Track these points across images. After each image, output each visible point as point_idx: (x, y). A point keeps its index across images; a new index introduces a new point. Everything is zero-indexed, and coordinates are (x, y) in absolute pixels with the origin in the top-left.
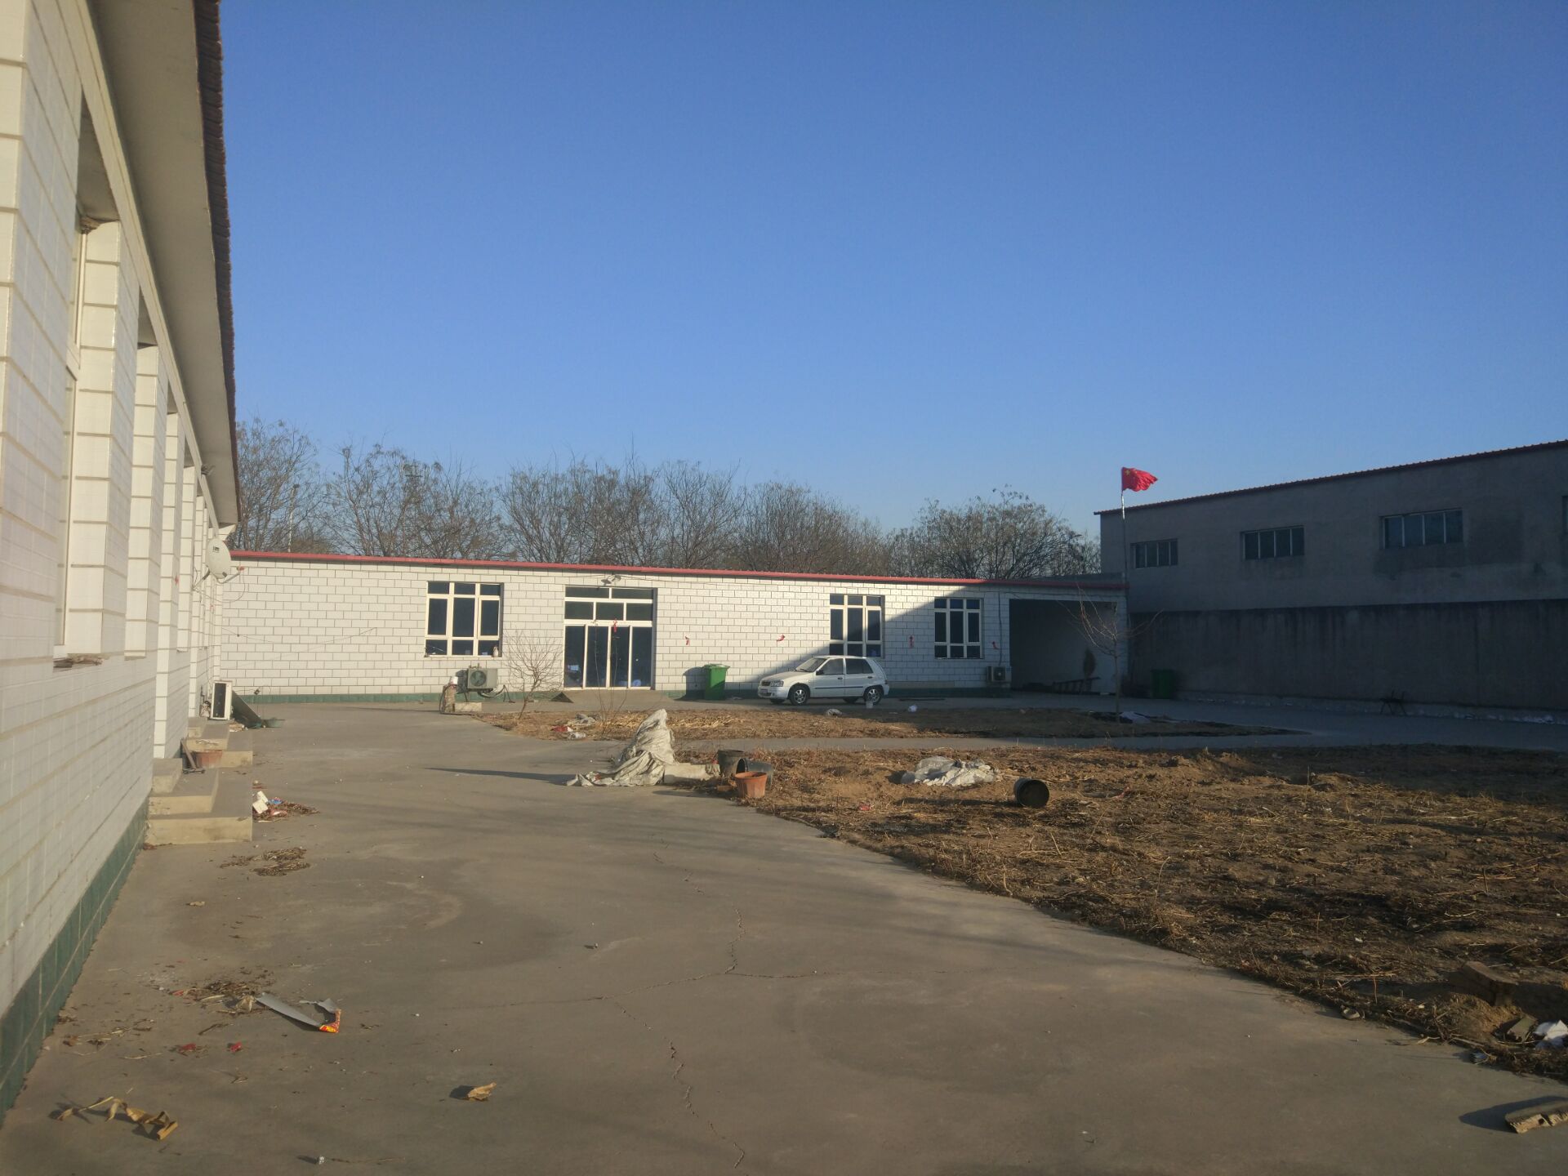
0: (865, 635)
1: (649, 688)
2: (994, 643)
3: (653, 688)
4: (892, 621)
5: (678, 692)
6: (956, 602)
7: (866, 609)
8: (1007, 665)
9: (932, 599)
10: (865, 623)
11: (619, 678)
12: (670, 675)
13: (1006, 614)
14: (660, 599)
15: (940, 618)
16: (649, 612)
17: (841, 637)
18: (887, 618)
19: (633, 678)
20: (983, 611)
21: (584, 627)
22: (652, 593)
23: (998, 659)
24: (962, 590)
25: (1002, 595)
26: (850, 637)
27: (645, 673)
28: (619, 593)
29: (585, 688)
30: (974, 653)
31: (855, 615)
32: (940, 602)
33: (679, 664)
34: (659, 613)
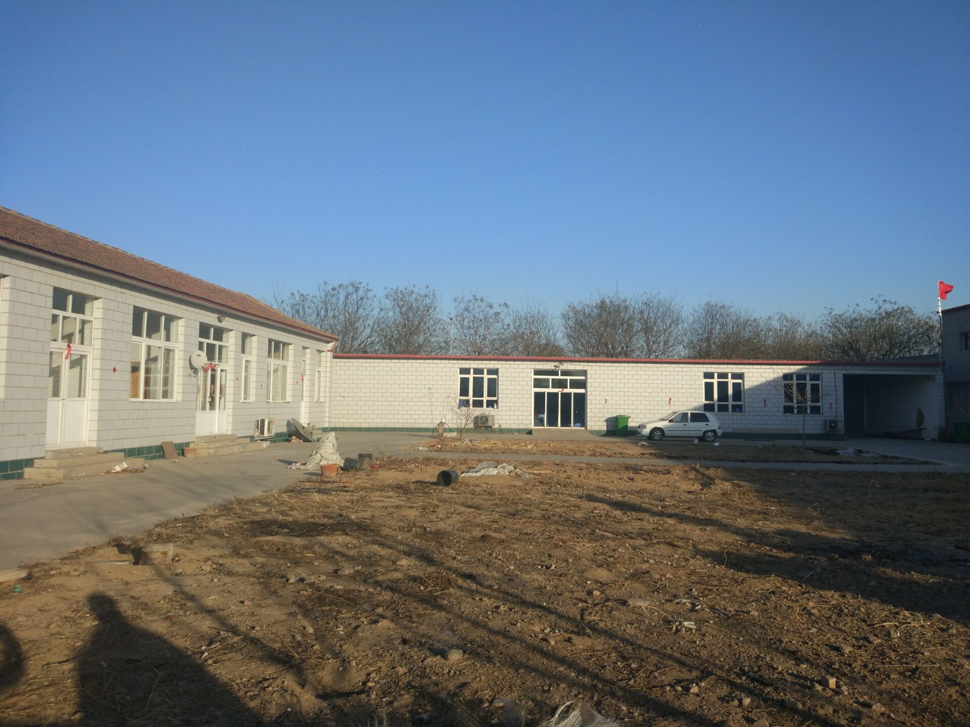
0: (730, 399)
1: (584, 428)
2: (831, 404)
3: (586, 429)
4: (750, 389)
5: (602, 431)
6: (800, 376)
7: (731, 381)
8: (841, 417)
9: (782, 375)
10: (730, 391)
11: (566, 422)
12: (596, 420)
13: (840, 384)
14: (589, 376)
15: (788, 387)
16: (583, 384)
17: (712, 399)
18: (746, 387)
19: (575, 423)
20: (822, 382)
21: (544, 393)
22: (584, 373)
23: (834, 414)
24: (804, 369)
25: (837, 372)
26: (719, 400)
27: (581, 418)
28: (565, 373)
29: (546, 427)
30: (816, 410)
31: (723, 386)
32: (786, 377)
33: (601, 415)
34: (589, 385)
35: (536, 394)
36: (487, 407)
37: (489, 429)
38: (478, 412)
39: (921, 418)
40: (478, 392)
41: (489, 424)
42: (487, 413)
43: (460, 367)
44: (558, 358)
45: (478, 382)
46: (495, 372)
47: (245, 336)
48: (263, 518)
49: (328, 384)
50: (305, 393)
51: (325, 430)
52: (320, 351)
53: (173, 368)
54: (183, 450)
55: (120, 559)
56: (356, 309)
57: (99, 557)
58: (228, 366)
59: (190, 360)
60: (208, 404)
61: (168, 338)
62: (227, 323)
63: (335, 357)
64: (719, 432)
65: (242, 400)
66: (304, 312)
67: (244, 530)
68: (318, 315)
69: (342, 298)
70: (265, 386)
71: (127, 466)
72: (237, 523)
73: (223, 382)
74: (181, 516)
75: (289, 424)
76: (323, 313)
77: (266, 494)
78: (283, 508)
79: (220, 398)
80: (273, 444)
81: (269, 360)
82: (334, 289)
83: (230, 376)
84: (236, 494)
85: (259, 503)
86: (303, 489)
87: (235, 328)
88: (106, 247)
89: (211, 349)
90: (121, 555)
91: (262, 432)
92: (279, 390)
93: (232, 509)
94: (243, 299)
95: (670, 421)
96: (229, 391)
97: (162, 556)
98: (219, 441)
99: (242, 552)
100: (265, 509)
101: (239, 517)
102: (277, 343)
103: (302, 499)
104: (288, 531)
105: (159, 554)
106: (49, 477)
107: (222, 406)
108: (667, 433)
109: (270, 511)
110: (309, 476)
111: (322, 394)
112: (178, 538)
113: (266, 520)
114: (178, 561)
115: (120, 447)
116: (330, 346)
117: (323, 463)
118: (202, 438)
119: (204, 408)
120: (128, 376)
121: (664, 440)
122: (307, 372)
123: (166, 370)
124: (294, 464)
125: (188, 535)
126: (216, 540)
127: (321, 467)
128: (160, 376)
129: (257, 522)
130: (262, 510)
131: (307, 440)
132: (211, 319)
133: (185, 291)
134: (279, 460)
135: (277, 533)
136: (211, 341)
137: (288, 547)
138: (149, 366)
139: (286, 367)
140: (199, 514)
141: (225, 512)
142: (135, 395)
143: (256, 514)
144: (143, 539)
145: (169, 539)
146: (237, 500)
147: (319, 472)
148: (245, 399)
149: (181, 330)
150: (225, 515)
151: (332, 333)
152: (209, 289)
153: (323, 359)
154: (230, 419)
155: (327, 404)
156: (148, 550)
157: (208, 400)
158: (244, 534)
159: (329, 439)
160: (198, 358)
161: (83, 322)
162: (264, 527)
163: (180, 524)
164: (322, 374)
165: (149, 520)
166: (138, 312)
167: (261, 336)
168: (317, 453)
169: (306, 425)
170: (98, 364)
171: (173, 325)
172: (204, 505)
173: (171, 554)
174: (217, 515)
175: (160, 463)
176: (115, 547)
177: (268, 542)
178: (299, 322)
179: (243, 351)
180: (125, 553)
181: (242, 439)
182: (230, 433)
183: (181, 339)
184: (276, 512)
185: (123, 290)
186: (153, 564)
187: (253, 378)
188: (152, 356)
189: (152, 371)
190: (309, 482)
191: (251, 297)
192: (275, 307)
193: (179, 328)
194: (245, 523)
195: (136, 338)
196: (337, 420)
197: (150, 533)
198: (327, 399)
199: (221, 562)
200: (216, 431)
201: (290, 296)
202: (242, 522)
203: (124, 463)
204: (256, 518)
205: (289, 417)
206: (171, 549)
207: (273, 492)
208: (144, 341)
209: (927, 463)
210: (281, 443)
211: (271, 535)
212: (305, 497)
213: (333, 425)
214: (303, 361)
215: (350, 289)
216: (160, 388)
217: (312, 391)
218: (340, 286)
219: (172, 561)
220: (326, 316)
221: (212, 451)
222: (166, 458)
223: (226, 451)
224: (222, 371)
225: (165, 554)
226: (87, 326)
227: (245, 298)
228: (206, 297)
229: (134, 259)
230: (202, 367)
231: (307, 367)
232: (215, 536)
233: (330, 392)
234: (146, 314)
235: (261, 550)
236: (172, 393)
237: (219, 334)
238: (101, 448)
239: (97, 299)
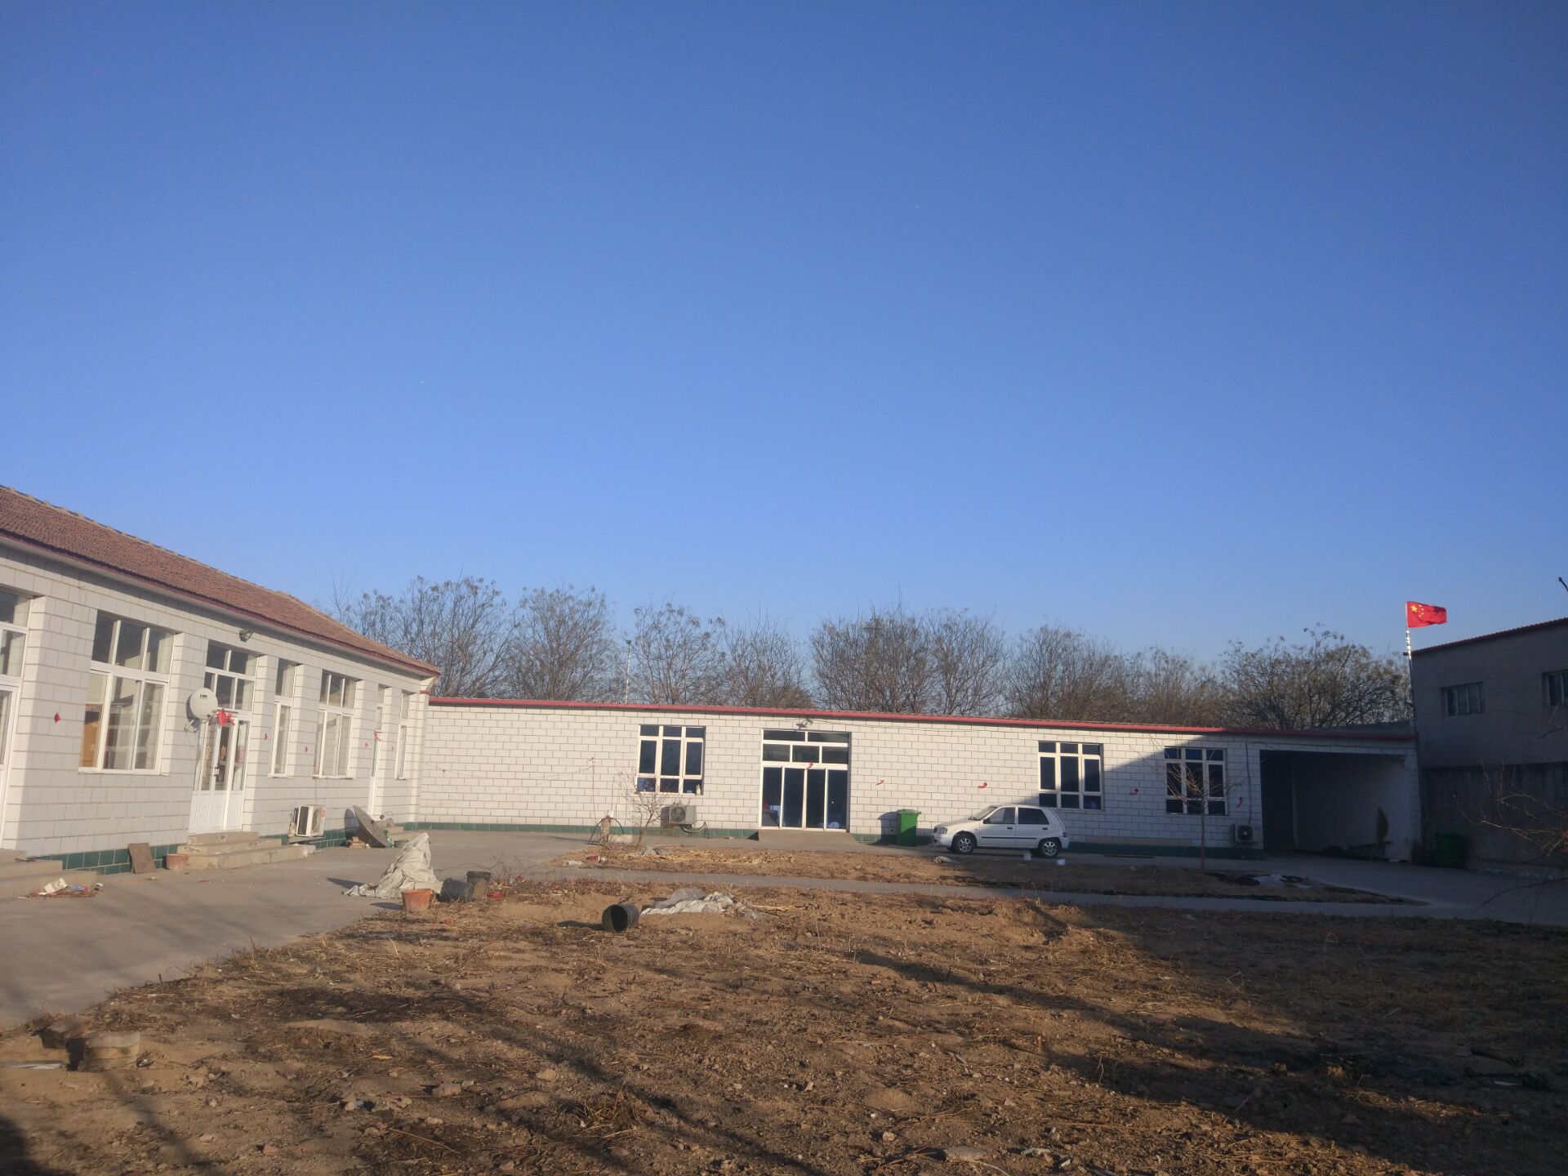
0: (1082, 786)
1: (844, 831)
2: (1241, 798)
3: (848, 831)
4: (1112, 771)
5: (874, 836)
6: (1193, 752)
7: (1082, 757)
8: (1258, 821)
9: (1161, 749)
10: (1082, 773)
11: (815, 820)
12: (865, 818)
13: (1256, 767)
14: (854, 742)
15: (1173, 769)
16: (843, 756)
17: (1053, 787)
18: (1107, 767)
19: (829, 821)
20: (1227, 763)
21: (780, 769)
22: (846, 737)
23: (1247, 816)
24: (1198, 740)
25: (1250, 746)
26: (1064, 787)
27: (840, 814)
28: (815, 736)
29: (782, 828)
30: (1218, 809)
31: (1069, 765)
32: (1171, 752)
33: (874, 808)
34: (853, 757)
35: (767, 771)
36: (685, 791)
37: (687, 829)
38: (669, 799)
39: (1383, 825)
40: (671, 766)
41: (687, 820)
42: (685, 803)
43: (642, 723)
44: (805, 711)
45: (671, 749)
46: (700, 732)
47: (284, 665)
48: (300, 984)
49: (418, 749)
50: (379, 764)
51: (408, 827)
52: (407, 693)
53: (158, 716)
54: (165, 858)
55: (44, 1058)
56: (471, 621)
57: (6, 1053)
58: (251, 714)
59: (188, 704)
60: (213, 780)
61: (153, 667)
62: (256, 642)
63: (432, 703)
64: (1065, 842)
65: (272, 774)
66: (384, 626)
67: (267, 1008)
68: (406, 632)
69: (449, 605)
70: (311, 749)
71: (65, 886)
72: (255, 994)
73: (242, 742)
74: (155, 979)
75: (348, 816)
76: (415, 628)
77: (307, 940)
78: (337, 968)
79: (235, 769)
80: (320, 851)
81: (322, 706)
82: (435, 589)
83: (255, 732)
84: (255, 940)
85: (294, 957)
86: (371, 932)
87: (267, 651)
88: (58, 510)
89: (224, 685)
90: (48, 1050)
91: (303, 829)
92: (336, 758)
93: (246, 967)
94: (283, 602)
95: (985, 822)
96: (251, 757)
97: (120, 1055)
98: (227, 843)
99: (262, 1050)
100: (304, 969)
101: (258, 983)
102: (337, 678)
103: (369, 951)
104: (345, 1010)
105: (115, 1051)
107: (237, 782)
108: (980, 842)
109: (312, 972)
110: (381, 909)
111: (407, 766)
112: (149, 1020)
113: (306, 990)
114: (147, 1065)
115: (56, 852)
116: (426, 684)
117: (406, 886)
118: (200, 837)
119: (206, 786)
120: (79, 728)
121: (976, 854)
122: (385, 728)
123: (147, 719)
124: (356, 887)
125: (166, 1015)
126: (217, 1027)
127: (403, 894)
128: (135, 729)
129: (289, 992)
130: (299, 971)
131: (377, 844)
132: (228, 635)
133: (189, 587)
134: (330, 880)
135: (324, 1015)
136: (226, 673)
137: (344, 1041)
138: (116, 711)
139: (349, 718)
140: (187, 976)
141: (235, 974)
142: (89, 761)
143: (288, 977)
144: (87, 1023)
145: (133, 1024)
146: (257, 952)
147: (399, 902)
148: (277, 771)
149: (177, 653)
150: (235, 979)
151: (429, 661)
152: (229, 585)
153: (412, 706)
154: (250, 806)
155: (415, 783)
156: (96, 1043)
157: (215, 772)
158: (267, 1015)
159: (419, 845)
160: (203, 700)
161: (10, 636)
162: (303, 1003)
163: (155, 995)
164: (410, 731)
165: (100, 984)
166: (105, 621)
167: (310, 664)
168: (396, 868)
169: (377, 819)
170: (28, 707)
171: (164, 644)
172: (199, 960)
173: (135, 1051)
174: (220, 977)
175: (123, 880)
176: (37, 1037)
177: (309, 1032)
178: (377, 644)
179: (279, 691)
180: (54, 1047)
181: (268, 841)
182: (247, 829)
183: (176, 667)
184: (324, 974)
185: (82, 584)
186: (102, 1070)
187: (292, 737)
188: (123, 696)
189: (121, 721)
190: (381, 919)
191: (297, 600)
192: (336, 616)
193: (174, 650)
194: (269, 994)
195: (98, 665)
196: (430, 811)
197: (100, 1009)
198: (416, 775)
199: (224, 1068)
200: (224, 826)
201: (362, 599)
202: (264, 992)
203: (61, 880)
204: (289, 985)
205: (349, 804)
206: (136, 1043)
207: (319, 937)
208: (111, 670)
209: (1399, 901)
210: (332, 849)
211: (314, 1017)
212: (373, 948)
213: (422, 819)
214: (379, 708)
215: (464, 590)
216: (133, 750)
217: (390, 761)
218: (447, 584)
219: (138, 1065)
220: (419, 632)
221: (215, 861)
222: (134, 872)
223: (240, 861)
224: (241, 723)
225: (125, 1051)
226: (15, 643)
227: (286, 601)
228: (222, 598)
229: (103, 532)
230: (209, 716)
231: (386, 718)
232: (215, 1017)
233: (421, 761)
234: (118, 624)
235: (296, 1047)
236: (153, 759)
237: (240, 660)
238: (22, 853)
239: (36, 596)
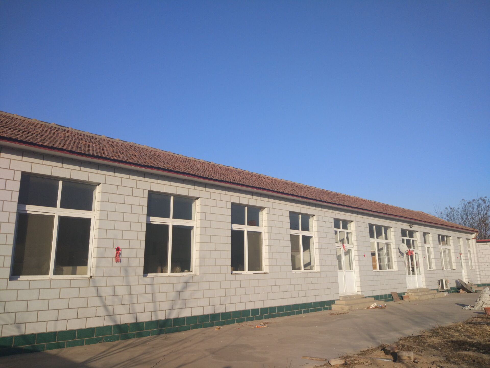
47: (425, 234)
48: (457, 339)
49: (476, 258)
50: (463, 264)
51: (479, 285)
52: (468, 239)
53: (391, 253)
54: (402, 297)
55: (386, 358)
56: (485, 212)
57: (375, 355)
58: (418, 250)
59: (399, 249)
60: (411, 272)
61: (386, 238)
62: (415, 228)
63: (477, 242)
65: (429, 269)
66: (454, 218)
67: (449, 346)
68: (462, 218)
69: (476, 207)
70: (440, 261)
71: (376, 305)
72: (444, 341)
73: (417, 259)
74: (411, 335)
75: (457, 282)
76: (465, 217)
77: (455, 324)
78: (468, 334)
79: (417, 268)
80: (450, 294)
81: (440, 246)
82: (469, 203)
83: (420, 256)
84: (439, 324)
85: (453, 330)
86: (477, 322)
87: (419, 230)
88: (352, 197)
89: (408, 242)
90: (386, 355)
91: (443, 287)
92: (448, 263)
93: (438, 333)
94: (420, 214)
96: (421, 264)
97: (408, 359)
98: (420, 292)
99: (452, 360)
100: (457, 334)
101: (443, 338)
102: (443, 236)
103: (478, 328)
104: (476, 349)
105: (407, 357)
106: (343, 309)
107: (418, 272)
109: (460, 335)
110: (478, 314)
111: (473, 264)
112: (413, 348)
113: (460, 341)
114: (417, 362)
115: (372, 295)
116: (474, 235)
117: (485, 306)
118: (411, 290)
119: (409, 274)
120: (370, 258)
122: (463, 252)
123: (388, 254)
124: (467, 306)
125: (418, 346)
126: (435, 352)
127: (485, 309)
128: (386, 258)
129: (455, 342)
130: (456, 335)
131: (469, 292)
132: (406, 226)
133: (392, 213)
134: (457, 304)
135: (469, 350)
136: (408, 238)
137: (480, 360)
138: (379, 252)
139: (449, 249)
140: (420, 334)
141: (435, 334)
142: (375, 267)
143: (453, 336)
144: (396, 348)
145: (409, 349)
146: (440, 327)
147: (484, 311)
148: (430, 268)
149: (392, 234)
150: (436, 336)
151: (472, 228)
152: (402, 211)
153: (470, 244)
154: (424, 280)
155: (477, 270)
156: (400, 354)
157: (411, 269)
158: (450, 349)
159: (486, 292)
160: (403, 247)
161: (348, 233)
162: (461, 345)
163: (412, 340)
164: (472, 252)
165: (396, 336)
166: (371, 226)
167: (433, 233)
168: (479, 300)
169: (467, 283)
170: (356, 253)
171: (388, 231)
172: (422, 329)
173: (412, 358)
174: (431, 335)
175: (391, 303)
176: (382, 351)
177: (466, 355)
178: (453, 224)
179: (425, 242)
180: (388, 355)
181: (432, 291)
182: (425, 287)
183: (393, 238)
184: (464, 336)
185: (363, 216)
186: (404, 363)
187: (432, 257)
188: (380, 248)
189: (381, 255)
190: (479, 318)
191: (424, 213)
192: (437, 216)
193: (391, 232)
194: (449, 342)
195: (371, 239)
196: (485, 280)
197: (397, 343)
198: (477, 267)
199: (441, 365)
200: (417, 286)
201: (445, 209)
202: (446, 341)
203: (375, 303)
204: (454, 339)
205: (456, 278)
206: (412, 355)
207: (459, 323)
208: (375, 241)
210: (454, 293)
211: (466, 350)
212: (480, 328)
213: (483, 283)
214: (459, 245)
215: (480, 202)
216: (386, 263)
217: (467, 263)
218: (474, 200)
219: (414, 362)
220: (467, 218)
221: (417, 298)
222: (394, 301)
223: (424, 298)
224: (416, 253)
225: (409, 357)
226: (349, 235)
227: (421, 214)
228: (402, 215)
229: (364, 201)
230: (406, 252)
231: (462, 249)
232: (433, 348)
233: (478, 262)
234: (375, 227)
235: (463, 360)
236: (392, 266)
237: (411, 234)
238: (363, 295)
239: (352, 222)
